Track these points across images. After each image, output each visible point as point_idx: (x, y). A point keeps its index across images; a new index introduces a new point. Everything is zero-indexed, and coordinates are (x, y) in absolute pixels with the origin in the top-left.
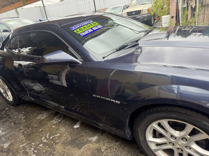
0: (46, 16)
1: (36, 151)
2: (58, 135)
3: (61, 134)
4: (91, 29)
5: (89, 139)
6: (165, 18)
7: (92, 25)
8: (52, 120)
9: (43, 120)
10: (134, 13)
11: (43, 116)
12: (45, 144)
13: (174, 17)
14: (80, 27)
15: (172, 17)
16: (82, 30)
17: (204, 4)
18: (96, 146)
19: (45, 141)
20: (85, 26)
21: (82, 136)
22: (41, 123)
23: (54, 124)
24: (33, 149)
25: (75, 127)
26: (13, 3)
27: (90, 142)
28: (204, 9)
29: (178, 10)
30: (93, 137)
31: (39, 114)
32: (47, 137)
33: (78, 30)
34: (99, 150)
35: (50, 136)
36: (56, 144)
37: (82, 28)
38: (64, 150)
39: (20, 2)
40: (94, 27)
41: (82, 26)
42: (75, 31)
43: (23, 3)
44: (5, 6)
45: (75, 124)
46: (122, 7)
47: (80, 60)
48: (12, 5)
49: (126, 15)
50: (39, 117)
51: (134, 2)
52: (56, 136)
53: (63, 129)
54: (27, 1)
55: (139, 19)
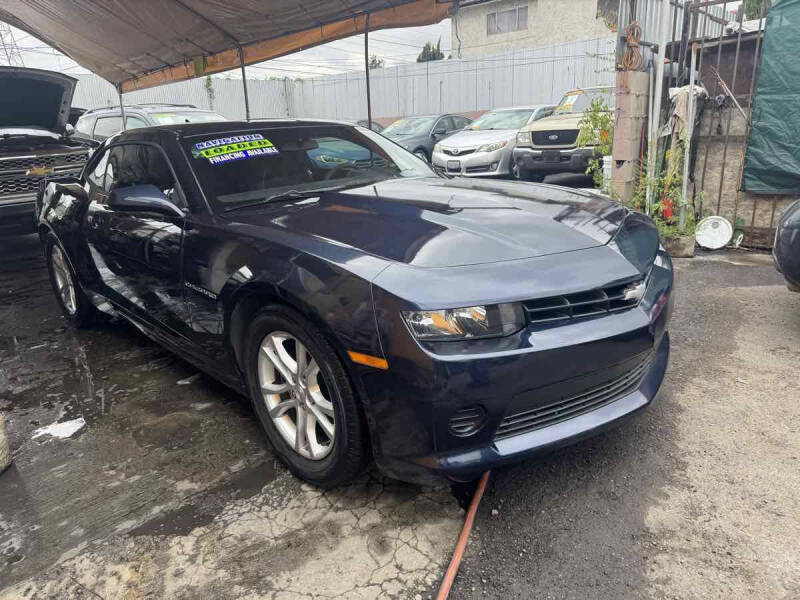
2: (136, 389)
3: (141, 390)
4: (245, 152)
5: (192, 405)
6: (609, 163)
7: (251, 145)
8: (142, 364)
9: (123, 361)
10: (553, 137)
11: (127, 355)
13: (623, 161)
14: (221, 145)
15: (620, 163)
17: (725, 133)
18: (196, 417)
21: (182, 399)
22: (117, 365)
23: (142, 372)
24: (68, 403)
25: (180, 383)
26: (171, 66)
27: (188, 409)
28: (723, 151)
29: (647, 142)
30: (203, 402)
31: (121, 350)
32: (111, 390)
33: (211, 150)
34: (196, 424)
35: (114, 390)
36: (119, 402)
37: (225, 147)
39: (188, 66)
40: (256, 149)
41: (227, 144)
42: (203, 152)
43: (196, 68)
44: (151, 71)
45: (183, 378)
48: (167, 72)
49: (528, 141)
50: (118, 356)
51: (571, 100)
52: (129, 391)
53: (152, 383)
54: (206, 64)
55: (568, 157)
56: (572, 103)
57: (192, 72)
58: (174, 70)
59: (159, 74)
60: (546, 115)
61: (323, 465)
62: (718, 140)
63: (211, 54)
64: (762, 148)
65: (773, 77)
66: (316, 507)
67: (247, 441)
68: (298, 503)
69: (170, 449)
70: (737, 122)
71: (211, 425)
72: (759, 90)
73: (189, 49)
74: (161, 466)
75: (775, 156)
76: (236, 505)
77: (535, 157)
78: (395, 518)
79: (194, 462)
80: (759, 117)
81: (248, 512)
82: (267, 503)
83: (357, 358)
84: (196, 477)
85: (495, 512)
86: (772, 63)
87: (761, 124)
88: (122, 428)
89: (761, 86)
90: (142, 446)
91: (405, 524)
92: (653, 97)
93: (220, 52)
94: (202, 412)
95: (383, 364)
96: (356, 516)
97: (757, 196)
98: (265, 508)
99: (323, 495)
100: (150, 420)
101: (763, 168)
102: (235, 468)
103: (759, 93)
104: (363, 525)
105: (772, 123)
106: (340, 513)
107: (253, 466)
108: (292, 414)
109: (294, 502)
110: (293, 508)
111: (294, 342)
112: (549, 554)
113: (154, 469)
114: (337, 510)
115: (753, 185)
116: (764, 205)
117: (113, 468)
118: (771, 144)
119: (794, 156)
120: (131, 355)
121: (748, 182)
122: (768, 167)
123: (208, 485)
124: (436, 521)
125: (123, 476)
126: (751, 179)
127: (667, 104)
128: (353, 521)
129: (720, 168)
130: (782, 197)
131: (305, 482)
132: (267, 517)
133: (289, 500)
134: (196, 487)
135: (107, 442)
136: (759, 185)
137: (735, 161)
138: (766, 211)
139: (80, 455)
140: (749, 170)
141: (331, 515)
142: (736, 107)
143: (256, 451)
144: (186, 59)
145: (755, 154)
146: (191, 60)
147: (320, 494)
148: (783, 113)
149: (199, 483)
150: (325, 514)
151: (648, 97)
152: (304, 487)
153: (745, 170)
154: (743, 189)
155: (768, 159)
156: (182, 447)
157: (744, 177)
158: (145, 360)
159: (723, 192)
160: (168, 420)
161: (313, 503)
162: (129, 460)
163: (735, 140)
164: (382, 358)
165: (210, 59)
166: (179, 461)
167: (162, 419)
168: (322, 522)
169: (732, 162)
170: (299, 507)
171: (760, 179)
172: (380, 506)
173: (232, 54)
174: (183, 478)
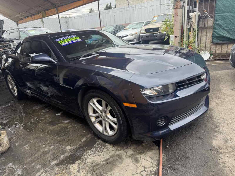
0: (61, 28)
1: (24, 126)
2: (43, 118)
3: (45, 118)
4: (72, 41)
5: (63, 122)
6: (172, 37)
7: (73, 39)
8: (43, 110)
9: (36, 110)
10: (152, 30)
11: (37, 107)
12: (31, 123)
13: (177, 36)
14: (64, 39)
15: (176, 37)
16: (64, 41)
17: (206, 26)
18: (65, 125)
19: (33, 121)
20: (68, 39)
21: (59, 120)
22: (34, 111)
23: (43, 113)
24: (22, 125)
25: (57, 115)
26: (34, 15)
27: (63, 123)
28: (206, 31)
29: (183, 30)
30: (66, 120)
31: (34, 106)
32: (35, 119)
33: (61, 41)
34: (66, 127)
35: (36, 119)
36: (39, 123)
37: (65, 40)
38: (43, 126)
39: (40, 15)
40: (75, 40)
41: (66, 39)
42: (59, 42)
43: (43, 15)
44: (27, 17)
45: (58, 113)
46: (144, 23)
47: (56, 61)
48: (33, 17)
49: (144, 32)
50: (34, 108)
51: (155, 19)
52: (41, 119)
53: (47, 116)
54: (46, 14)
55: (156, 36)
56: (156, 19)
57: (41, 17)
58: (35, 16)
59: (30, 18)
60: (148, 24)
61: (114, 137)
62: (204, 28)
63: (47, 10)
64: (217, 30)
65: (220, 8)
66: (112, 150)
67: (84, 132)
68: (106, 150)
69: (60, 136)
70: (210, 22)
71: (71, 127)
72: (216, 12)
73: (40, 9)
74: (59, 142)
75: (221, 32)
76: (87, 152)
77: (147, 37)
78: (138, 151)
79: (69, 140)
80: (216, 21)
81: (92, 154)
82: (97, 151)
83: (126, 105)
84: (72, 145)
85: (167, 146)
86: (220, 4)
87: (217, 23)
88: (43, 131)
89: (217, 11)
90: (51, 136)
91: (142, 153)
92: (184, 16)
93: (50, 9)
94: (66, 123)
95: (135, 106)
96: (125, 152)
97: (216, 44)
98: (96, 152)
99: (113, 146)
100: (51, 128)
101: (218, 35)
102: (83, 140)
103: (216, 13)
104: (128, 155)
105: (220, 22)
106: (120, 151)
107: (88, 139)
108: (100, 123)
109: (105, 150)
110: (105, 151)
111: (102, 101)
112: (188, 158)
113: (57, 143)
114: (119, 151)
115: (215, 41)
116: (218, 47)
117: (44, 144)
118: (220, 28)
119: (227, 32)
120: (38, 108)
121: (214, 40)
122: (220, 35)
123: (76, 147)
124: (150, 151)
125: (48, 147)
126: (215, 39)
127: (189, 18)
128: (125, 154)
129: (205, 37)
130: (224, 44)
131: (107, 143)
132: (98, 155)
133: (103, 149)
134: (73, 148)
135: (39, 136)
136: (217, 41)
137: (210, 34)
138: (219, 48)
139: (32, 141)
140: (214, 37)
141: (118, 152)
142: (209, 18)
143: (88, 134)
144: (39, 12)
145: (215, 32)
146: (41, 13)
147: (112, 146)
148: (223, 19)
149: (73, 147)
150: (115, 152)
151: (183, 16)
152: (107, 144)
153: (213, 36)
154: (212, 42)
155: (219, 33)
156: (64, 135)
157: (213, 39)
158: (43, 108)
159: (207, 43)
160: (57, 127)
161: (111, 149)
162: (48, 141)
163: (210, 28)
164: (135, 104)
165: (47, 12)
166: (64, 140)
167: (55, 127)
168: (115, 155)
169: (208, 34)
170: (107, 151)
171: (217, 39)
172: (132, 148)
173: (54, 10)
174: (68, 145)
